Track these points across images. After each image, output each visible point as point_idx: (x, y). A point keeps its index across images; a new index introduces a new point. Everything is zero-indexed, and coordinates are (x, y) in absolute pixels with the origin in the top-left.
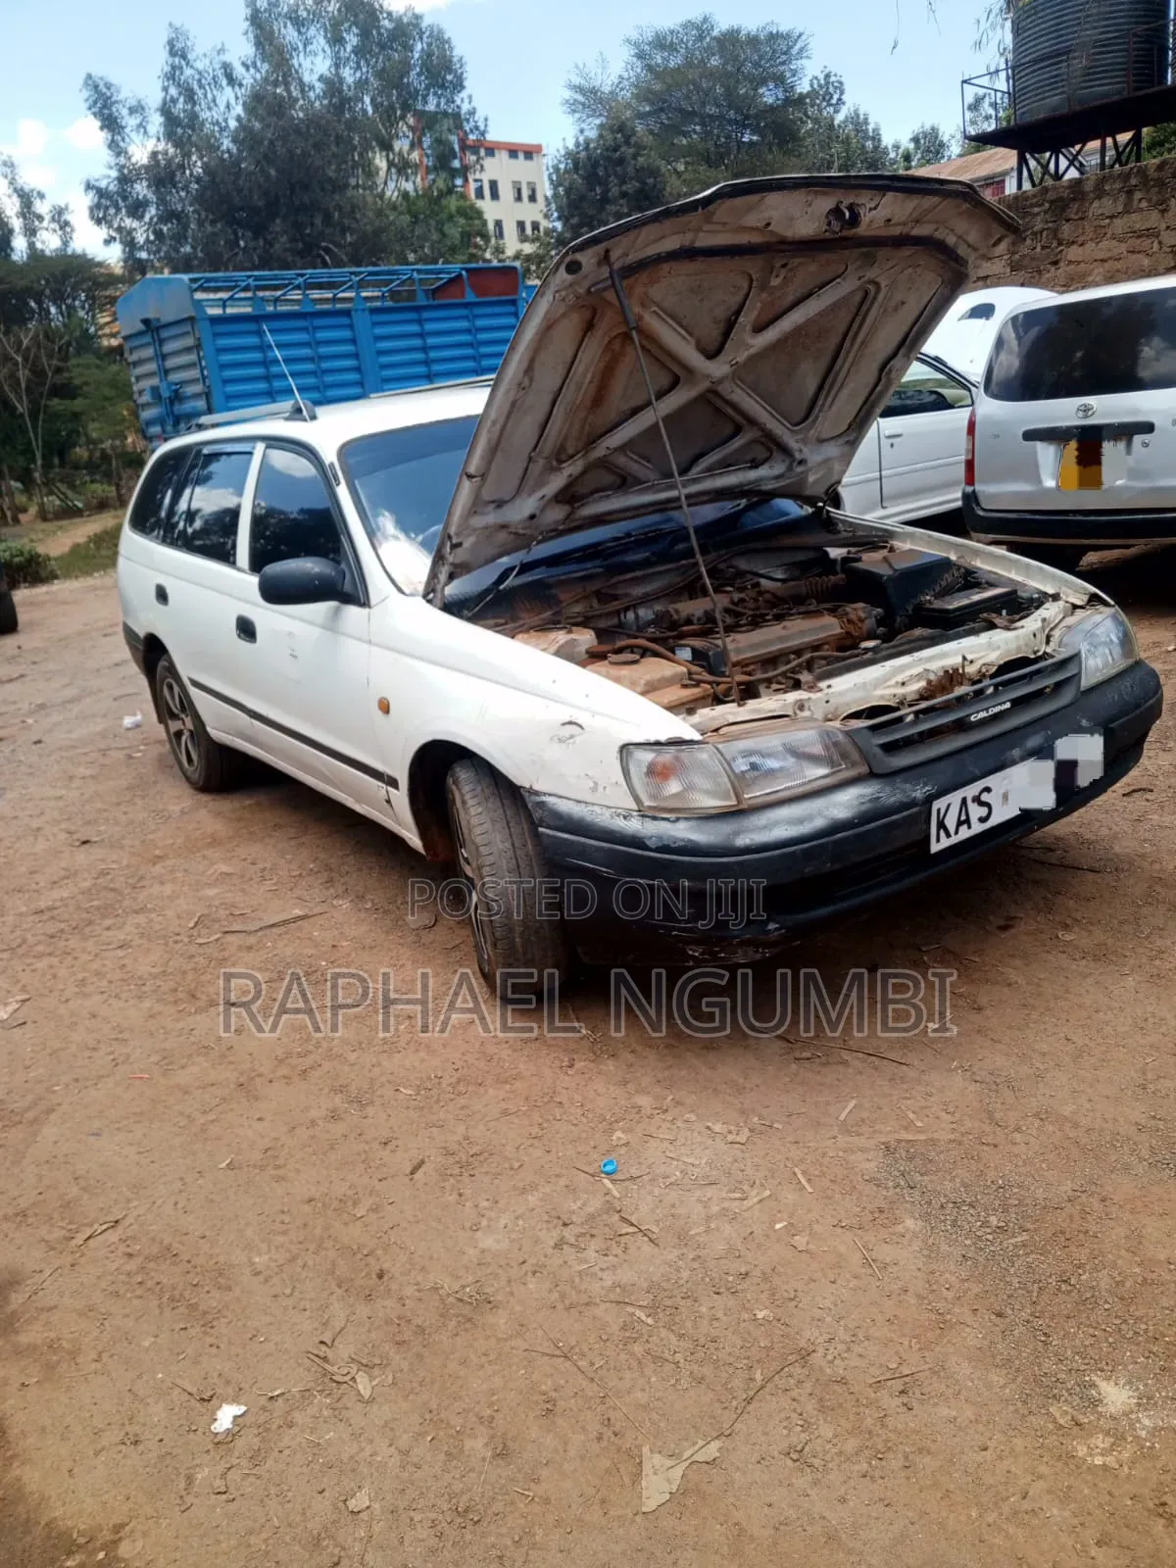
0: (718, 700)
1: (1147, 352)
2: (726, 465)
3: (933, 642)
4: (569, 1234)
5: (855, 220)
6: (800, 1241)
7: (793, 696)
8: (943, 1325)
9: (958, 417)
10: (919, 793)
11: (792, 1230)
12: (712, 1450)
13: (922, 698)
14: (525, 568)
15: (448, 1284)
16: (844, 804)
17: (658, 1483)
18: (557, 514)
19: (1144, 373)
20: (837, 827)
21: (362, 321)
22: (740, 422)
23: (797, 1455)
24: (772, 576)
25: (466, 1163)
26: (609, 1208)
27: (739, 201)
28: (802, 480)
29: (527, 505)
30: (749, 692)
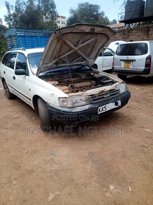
0: (73, 92)
1: (136, 51)
2: (78, 61)
3: (101, 87)
4: (46, 162)
5: (94, 30)
6: (75, 165)
7: (82, 93)
8: (92, 177)
9: (112, 57)
10: (97, 106)
11: (75, 163)
12: (59, 193)
13: (99, 94)
14: (50, 73)
15: (28, 168)
16: (87, 107)
17: (51, 197)
18: (55, 66)
19: (136, 53)
20: (85, 110)
21: (39, 38)
22: (80, 56)
23: (70, 194)
24: (83, 76)
25: (34, 152)
26: (52, 159)
27: (78, 26)
28: (88, 64)
29: (50, 64)
30: (77, 91)
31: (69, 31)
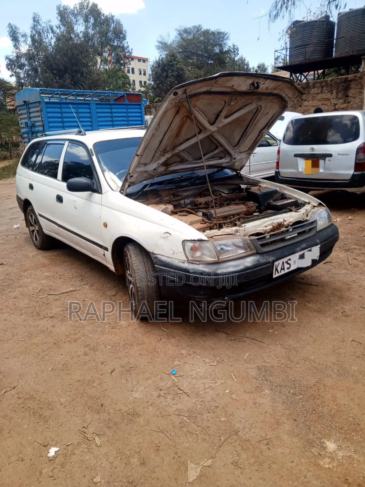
0: (211, 228)
1: (330, 133)
2: (213, 158)
3: (274, 214)
4: (162, 393)
5: (258, 87)
6: (234, 396)
7: (234, 228)
8: (278, 423)
10: (271, 259)
11: (231, 393)
12: (209, 462)
13: (271, 231)
14: (152, 185)
15: (124, 409)
16: (249, 262)
17: (193, 473)
18: (162, 169)
19: (329, 140)
20: (247, 268)
21: (93, 107)
22: (218, 145)
23: (235, 464)
24: (225, 192)
25: (129, 370)
26: (174, 385)
27: (225, 78)
29: (153, 166)
30: (220, 227)
31: (204, 89)
